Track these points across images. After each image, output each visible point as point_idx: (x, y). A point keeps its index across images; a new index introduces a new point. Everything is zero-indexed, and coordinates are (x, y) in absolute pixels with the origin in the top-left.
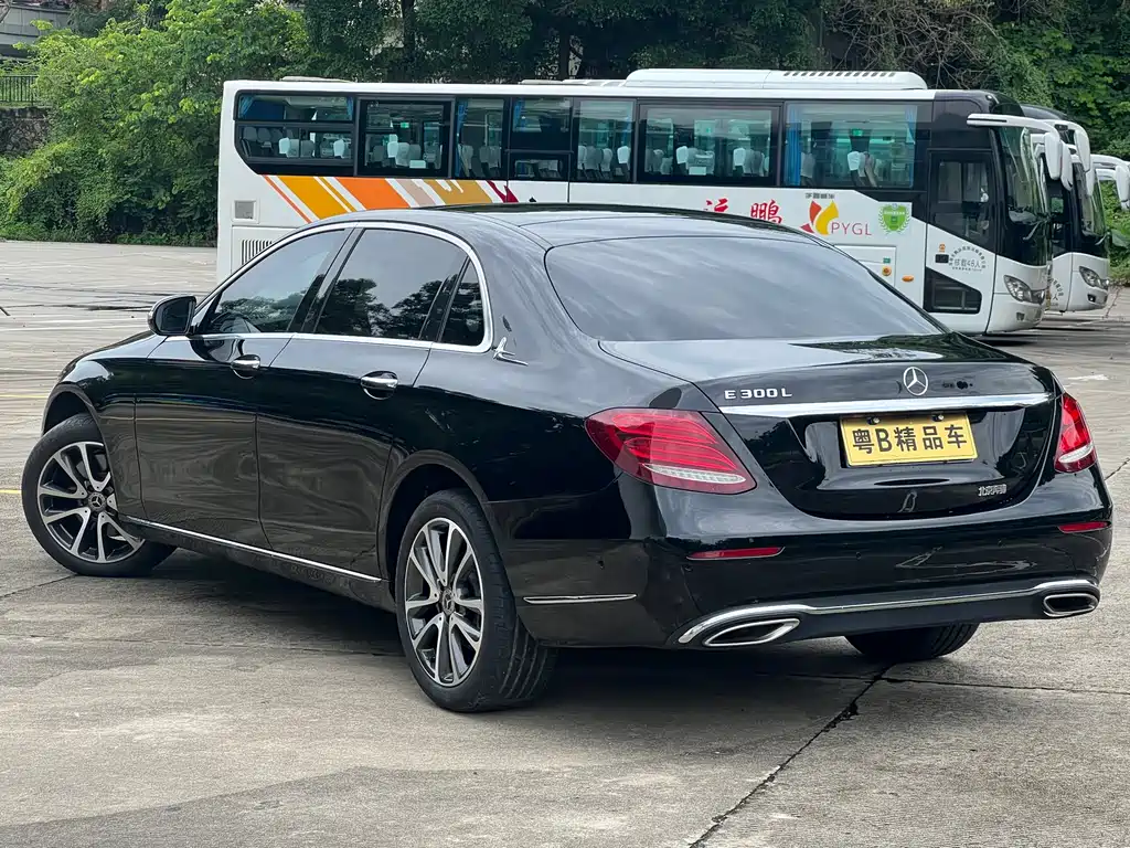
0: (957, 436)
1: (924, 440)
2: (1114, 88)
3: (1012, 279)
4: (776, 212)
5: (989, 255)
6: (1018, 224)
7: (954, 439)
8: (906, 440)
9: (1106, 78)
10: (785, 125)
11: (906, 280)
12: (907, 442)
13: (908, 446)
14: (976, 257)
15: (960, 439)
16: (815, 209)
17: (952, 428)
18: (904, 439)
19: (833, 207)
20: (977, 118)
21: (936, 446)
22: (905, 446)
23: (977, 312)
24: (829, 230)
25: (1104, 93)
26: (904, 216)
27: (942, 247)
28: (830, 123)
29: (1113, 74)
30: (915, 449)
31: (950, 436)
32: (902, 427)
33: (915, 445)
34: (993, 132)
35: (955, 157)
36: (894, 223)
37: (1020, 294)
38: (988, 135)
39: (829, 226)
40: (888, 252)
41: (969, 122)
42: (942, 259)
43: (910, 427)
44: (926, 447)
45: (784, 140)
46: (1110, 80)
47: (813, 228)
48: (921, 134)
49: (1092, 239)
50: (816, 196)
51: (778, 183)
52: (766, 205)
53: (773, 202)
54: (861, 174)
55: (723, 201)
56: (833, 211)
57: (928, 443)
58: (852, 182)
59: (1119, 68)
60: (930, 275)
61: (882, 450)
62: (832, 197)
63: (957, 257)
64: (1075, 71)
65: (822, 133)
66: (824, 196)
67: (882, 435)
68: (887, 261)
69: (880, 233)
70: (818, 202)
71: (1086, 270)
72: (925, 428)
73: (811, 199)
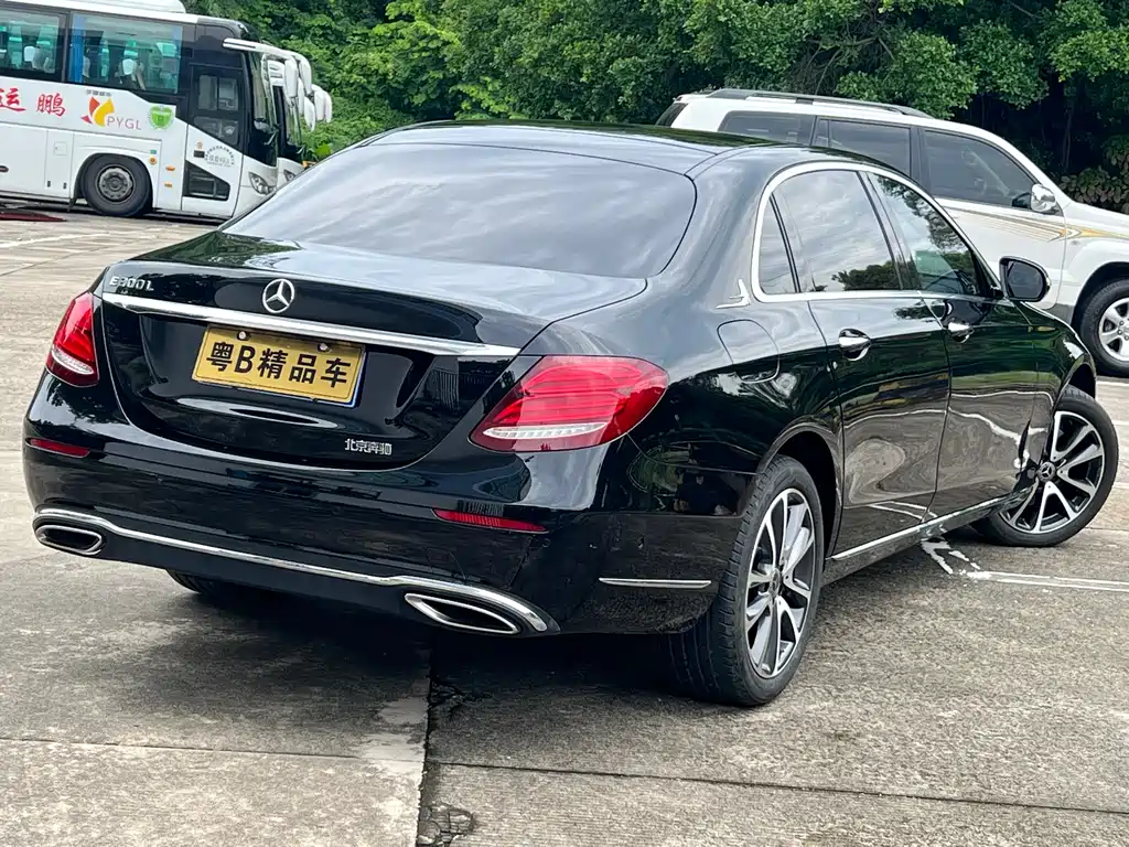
0: (337, 372)
1: (294, 369)
2: (274, 28)
3: (255, 176)
4: (60, 103)
5: (238, 155)
6: (260, 131)
7: (332, 376)
8: (272, 365)
9: (266, 19)
10: (70, 30)
11: (169, 169)
12: (271, 368)
13: (271, 372)
14: (227, 156)
15: (339, 377)
16: (94, 104)
17: (334, 363)
18: (270, 363)
19: (110, 102)
20: (232, 43)
21: (305, 379)
22: (267, 371)
23: (226, 200)
24: (106, 122)
25: (264, 31)
26: (168, 118)
27: (200, 145)
28: (102, 32)
29: (271, 15)
30: (276, 377)
31: (328, 371)
32: (274, 349)
33: (279, 373)
34: (243, 56)
35: (211, 73)
36: (161, 122)
37: (260, 188)
38: (240, 56)
39: (106, 119)
40: (155, 145)
41: (225, 45)
42: (200, 154)
43: (285, 351)
44: (292, 377)
45: (69, 42)
46: (269, 21)
47: (92, 119)
48: (186, 51)
49: (294, 148)
50: (96, 93)
51: (63, 79)
52: (51, 96)
53: (58, 95)
54: (134, 79)
55: (15, 90)
56: (110, 108)
57: (296, 373)
58: (125, 84)
59: (276, 12)
60: (189, 167)
61: (238, 369)
62: (109, 94)
63: (212, 153)
64: (242, 11)
65: (94, 40)
66: (102, 94)
67: (247, 354)
68: (154, 152)
69: (148, 128)
70: (97, 97)
71: (289, 173)
72: (302, 356)
73: (91, 96)
